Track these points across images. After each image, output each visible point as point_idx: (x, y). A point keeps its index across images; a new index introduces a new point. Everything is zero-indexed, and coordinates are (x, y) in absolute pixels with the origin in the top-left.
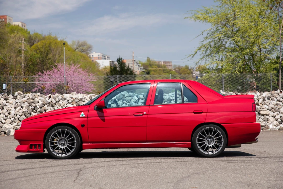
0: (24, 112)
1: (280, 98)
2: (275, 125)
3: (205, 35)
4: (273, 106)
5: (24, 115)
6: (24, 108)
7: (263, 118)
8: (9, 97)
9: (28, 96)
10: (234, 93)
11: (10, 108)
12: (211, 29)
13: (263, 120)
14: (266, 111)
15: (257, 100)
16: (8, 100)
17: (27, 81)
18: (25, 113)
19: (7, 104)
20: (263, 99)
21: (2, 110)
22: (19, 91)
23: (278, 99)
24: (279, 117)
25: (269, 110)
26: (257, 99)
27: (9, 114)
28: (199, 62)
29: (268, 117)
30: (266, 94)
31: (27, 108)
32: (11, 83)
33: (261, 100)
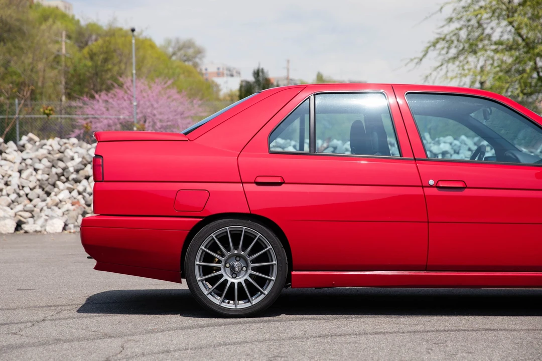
0: (39, 180)
5: (41, 187)
6: (40, 172)
8: (8, 148)
9: (51, 146)
11: (10, 172)
16: (5, 153)
17: (51, 112)
18: (41, 184)
19: (3, 162)
22: (31, 135)
27: (7, 184)
28: (431, 74)
31: (48, 173)
32: (17, 116)
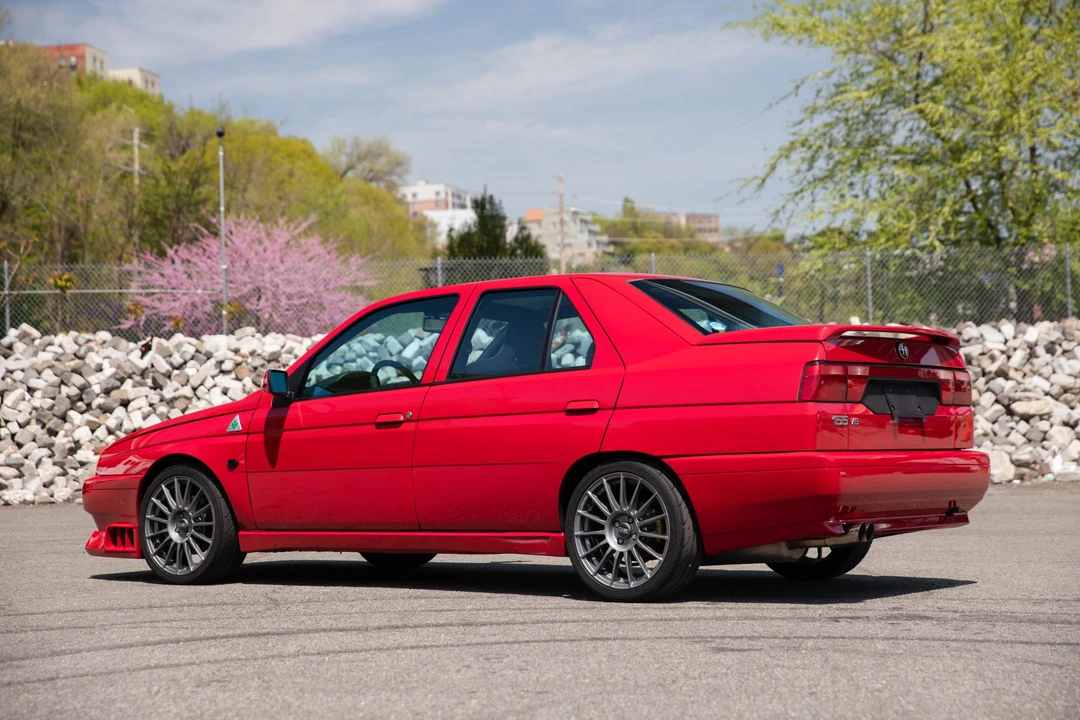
0: (35, 409)
2: (1074, 460)
3: (807, 96)
4: (1069, 382)
5: (38, 421)
6: (38, 394)
7: (1024, 431)
9: (61, 346)
12: (832, 73)
13: (1024, 440)
14: (1037, 399)
15: (1004, 357)
17: (68, 284)
18: (39, 415)
20: (1028, 351)
22: (25, 326)
25: (1052, 396)
26: (1003, 352)
28: (784, 207)
29: (1044, 425)
30: (1040, 331)
31: (52, 395)
32: (6, 292)
33: (1018, 357)
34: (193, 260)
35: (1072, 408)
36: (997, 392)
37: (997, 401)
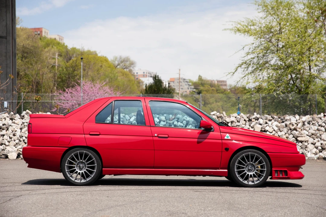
1: (322, 123)
2: (314, 154)
3: (246, 50)
4: (314, 132)
7: (300, 145)
8: (16, 117)
10: (270, 116)
11: (16, 129)
12: (253, 44)
13: (300, 148)
14: (304, 137)
15: (296, 125)
16: (14, 119)
17: (39, 99)
19: (13, 124)
20: (303, 123)
21: (6, 131)
22: (27, 111)
23: (320, 124)
24: (320, 145)
25: (309, 136)
26: (296, 124)
27: (14, 135)
28: (240, 81)
29: (306, 144)
30: (306, 118)
32: (22, 101)
33: (300, 125)
34: (73, 92)
35: (314, 139)
36: (294, 134)
37: (293, 137)
